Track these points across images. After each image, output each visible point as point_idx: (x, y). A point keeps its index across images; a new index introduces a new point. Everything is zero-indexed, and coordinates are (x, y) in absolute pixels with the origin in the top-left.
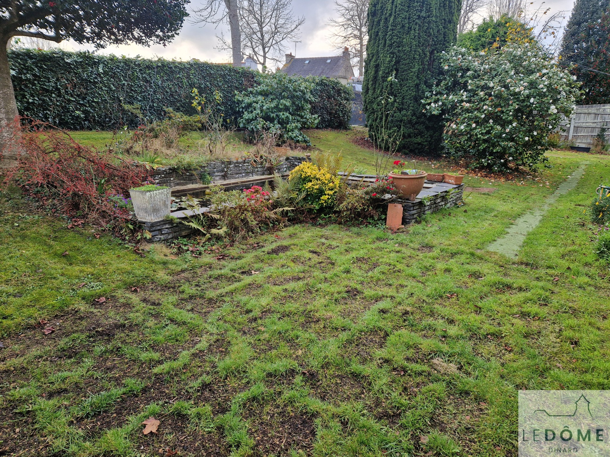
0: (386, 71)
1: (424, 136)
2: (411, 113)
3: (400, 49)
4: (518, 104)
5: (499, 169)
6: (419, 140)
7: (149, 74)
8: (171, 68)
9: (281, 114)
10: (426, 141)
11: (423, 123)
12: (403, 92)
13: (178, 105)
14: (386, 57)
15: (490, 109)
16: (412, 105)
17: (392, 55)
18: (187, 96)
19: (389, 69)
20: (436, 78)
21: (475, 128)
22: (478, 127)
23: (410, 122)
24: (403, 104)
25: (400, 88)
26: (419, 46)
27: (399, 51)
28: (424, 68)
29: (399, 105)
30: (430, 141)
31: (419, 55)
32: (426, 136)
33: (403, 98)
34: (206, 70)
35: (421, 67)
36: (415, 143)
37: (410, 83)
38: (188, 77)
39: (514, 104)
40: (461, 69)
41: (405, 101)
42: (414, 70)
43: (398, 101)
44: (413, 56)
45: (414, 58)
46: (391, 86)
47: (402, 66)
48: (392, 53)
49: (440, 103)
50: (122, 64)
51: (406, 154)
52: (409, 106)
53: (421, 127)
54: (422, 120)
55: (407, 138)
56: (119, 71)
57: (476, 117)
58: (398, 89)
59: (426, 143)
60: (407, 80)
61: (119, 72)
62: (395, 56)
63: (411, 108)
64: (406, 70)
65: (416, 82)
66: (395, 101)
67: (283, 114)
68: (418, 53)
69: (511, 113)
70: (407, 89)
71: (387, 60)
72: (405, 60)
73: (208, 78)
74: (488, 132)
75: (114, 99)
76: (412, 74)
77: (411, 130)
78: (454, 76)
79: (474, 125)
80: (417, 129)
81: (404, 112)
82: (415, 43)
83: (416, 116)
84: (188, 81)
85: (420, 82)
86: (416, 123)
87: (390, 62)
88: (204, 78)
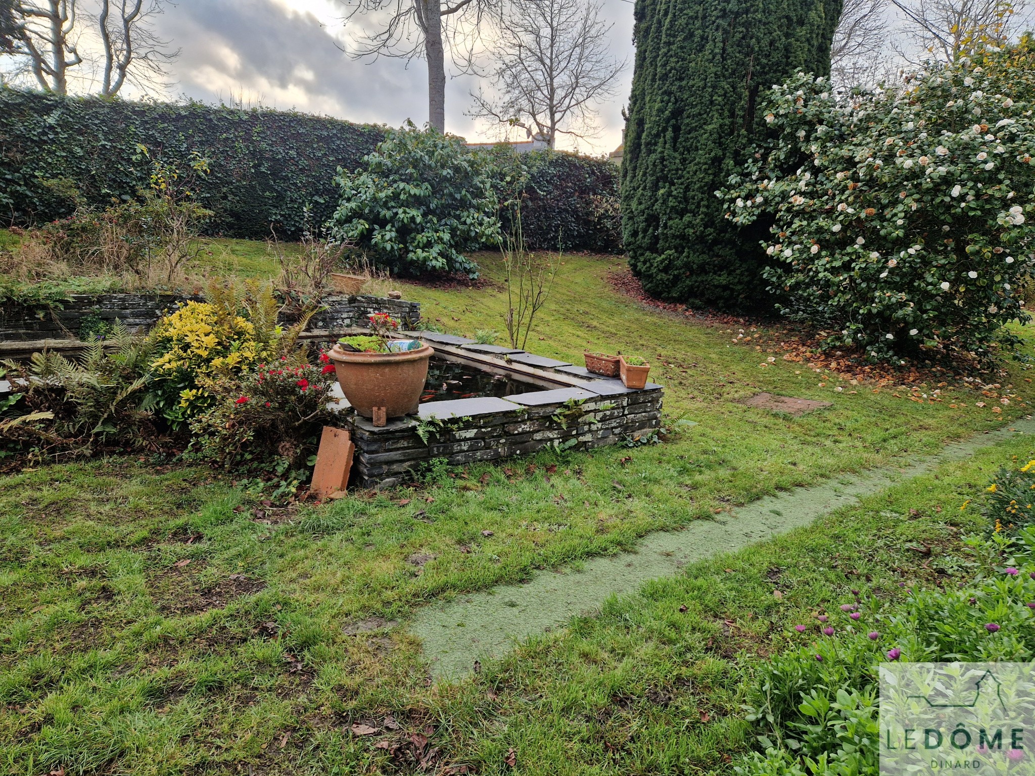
0: (654, 132)
1: (734, 271)
2: (702, 220)
3: (684, 83)
4: (916, 201)
5: (880, 355)
6: (723, 279)
7: (164, 129)
8: (211, 120)
9: (400, 211)
10: (740, 283)
11: (731, 242)
12: (687, 175)
13: (224, 190)
14: (655, 101)
15: (850, 210)
16: (705, 203)
17: (666, 98)
18: (244, 175)
19: (659, 126)
20: (759, 146)
21: (818, 256)
22: (824, 253)
23: (701, 238)
24: (686, 199)
25: (680, 166)
26: (724, 76)
27: (680, 87)
28: (733, 123)
29: (680, 202)
30: (749, 282)
31: (725, 95)
32: (738, 272)
33: (687, 189)
34: (290, 126)
35: (727, 121)
36: (716, 287)
37: (702, 156)
38: (248, 139)
39: (908, 201)
40: (804, 121)
41: (691, 194)
42: (710, 127)
43: (674, 193)
44: (708, 98)
45: (712, 102)
46: (662, 163)
47: (687, 121)
48: (668, 93)
49: (759, 199)
50: (106, 110)
51: (696, 308)
52: (698, 206)
53: (726, 252)
54: (727, 236)
55: (698, 275)
56: (97, 122)
57: (820, 230)
58: (677, 170)
59: (739, 287)
60: (697, 149)
61: (96, 125)
62: (673, 99)
63: (703, 209)
64: (695, 129)
65: (713, 154)
66: (669, 194)
67: (405, 212)
68: (721, 92)
69: (900, 222)
70: (694, 168)
71: (656, 107)
72: (693, 106)
73: (293, 143)
74: (847, 267)
75: (81, 173)
76: (705, 136)
77: (705, 257)
78: (793, 137)
79: (815, 249)
80: (718, 256)
81: (687, 218)
82: (713, 69)
83: (715, 228)
84: (247, 147)
85: (724, 155)
86: (715, 242)
87: (661, 111)
88: (284, 141)
